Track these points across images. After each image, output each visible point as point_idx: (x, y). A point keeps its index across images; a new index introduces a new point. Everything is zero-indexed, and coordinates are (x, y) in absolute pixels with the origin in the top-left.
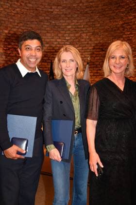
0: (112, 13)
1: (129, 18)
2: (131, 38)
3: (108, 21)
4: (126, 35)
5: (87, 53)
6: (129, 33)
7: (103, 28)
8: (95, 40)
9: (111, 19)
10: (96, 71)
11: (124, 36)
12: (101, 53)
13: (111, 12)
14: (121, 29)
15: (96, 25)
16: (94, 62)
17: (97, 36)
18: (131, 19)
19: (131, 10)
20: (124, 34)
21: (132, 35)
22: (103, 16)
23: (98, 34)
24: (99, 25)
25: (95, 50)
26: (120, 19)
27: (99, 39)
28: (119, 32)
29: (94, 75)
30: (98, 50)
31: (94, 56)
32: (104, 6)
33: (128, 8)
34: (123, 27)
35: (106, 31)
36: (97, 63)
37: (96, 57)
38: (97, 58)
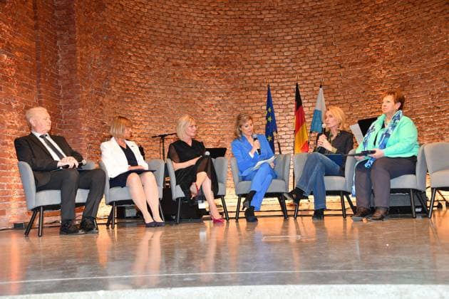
0: (351, 14)
1: (376, 19)
2: (381, 47)
3: (346, 26)
4: (374, 43)
5: (317, 73)
6: (378, 40)
7: (339, 35)
8: (329, 54)
9: (350, 22)
10: (333, 98)
11: (371, 45)
12: (338, 71)
13: (350, 12)
14: (367, 35)
15: (328, 33)
16: (328, 86)
17: (331, 47)
18: (380, 21)
19: (378, 9)
20: (371, 42)
21: (383, 43)
22: (338, 19)
23: (332, 45)
24: (332, 32)
25: (329, 67)
26: (363, 22)
27: (333, 51)
28: (363, 39)
29: (330, 104)
30: (334, 67)
31: (329, 76)
32: (338, 5)
33: (373, 6)
34: (369, 33)
35: (345, 39)
36: (334, 86)
37: (331, 77)
38: (332, 79)
